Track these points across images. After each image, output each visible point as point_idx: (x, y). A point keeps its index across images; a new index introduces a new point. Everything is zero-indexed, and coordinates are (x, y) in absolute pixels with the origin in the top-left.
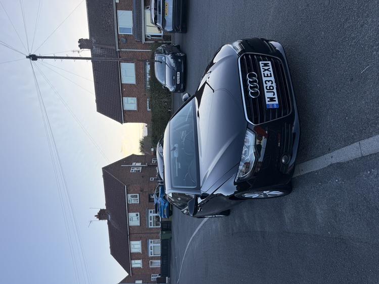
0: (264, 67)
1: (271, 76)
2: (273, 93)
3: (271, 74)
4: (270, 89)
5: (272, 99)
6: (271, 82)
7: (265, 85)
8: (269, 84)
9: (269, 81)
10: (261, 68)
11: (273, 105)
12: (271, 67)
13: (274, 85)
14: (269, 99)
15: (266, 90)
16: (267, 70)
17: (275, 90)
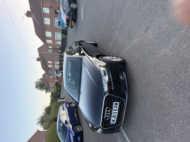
0: (115, 106)
1: (117, 110)
2: (115, 118)
3: (117, 109)
4: (114, 117)
5: (113, 121)
6: (116, 113)
7: (112, 114)
8: (115, 114)
9: (115, 113)
10: (114, 105)
11: (113, 123)
12: (118, 105)
13: (117, 115)
14: (112, 121)
15: (112, 117)
16: (116, 107)
17: (116, 117)
